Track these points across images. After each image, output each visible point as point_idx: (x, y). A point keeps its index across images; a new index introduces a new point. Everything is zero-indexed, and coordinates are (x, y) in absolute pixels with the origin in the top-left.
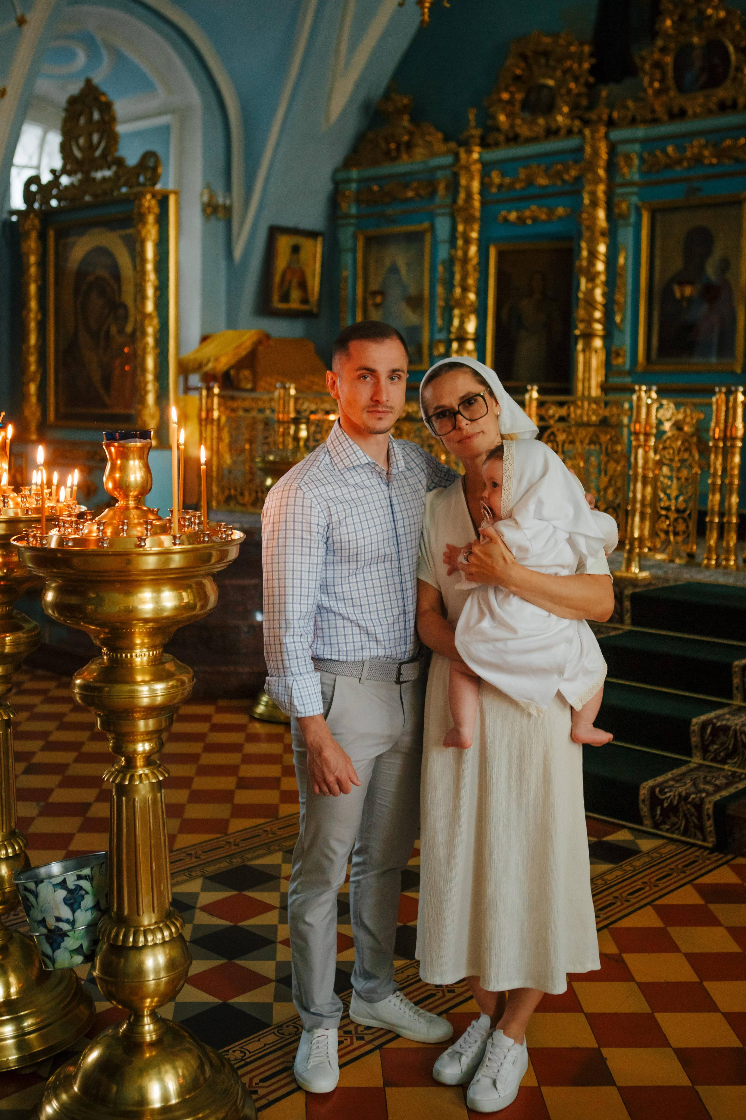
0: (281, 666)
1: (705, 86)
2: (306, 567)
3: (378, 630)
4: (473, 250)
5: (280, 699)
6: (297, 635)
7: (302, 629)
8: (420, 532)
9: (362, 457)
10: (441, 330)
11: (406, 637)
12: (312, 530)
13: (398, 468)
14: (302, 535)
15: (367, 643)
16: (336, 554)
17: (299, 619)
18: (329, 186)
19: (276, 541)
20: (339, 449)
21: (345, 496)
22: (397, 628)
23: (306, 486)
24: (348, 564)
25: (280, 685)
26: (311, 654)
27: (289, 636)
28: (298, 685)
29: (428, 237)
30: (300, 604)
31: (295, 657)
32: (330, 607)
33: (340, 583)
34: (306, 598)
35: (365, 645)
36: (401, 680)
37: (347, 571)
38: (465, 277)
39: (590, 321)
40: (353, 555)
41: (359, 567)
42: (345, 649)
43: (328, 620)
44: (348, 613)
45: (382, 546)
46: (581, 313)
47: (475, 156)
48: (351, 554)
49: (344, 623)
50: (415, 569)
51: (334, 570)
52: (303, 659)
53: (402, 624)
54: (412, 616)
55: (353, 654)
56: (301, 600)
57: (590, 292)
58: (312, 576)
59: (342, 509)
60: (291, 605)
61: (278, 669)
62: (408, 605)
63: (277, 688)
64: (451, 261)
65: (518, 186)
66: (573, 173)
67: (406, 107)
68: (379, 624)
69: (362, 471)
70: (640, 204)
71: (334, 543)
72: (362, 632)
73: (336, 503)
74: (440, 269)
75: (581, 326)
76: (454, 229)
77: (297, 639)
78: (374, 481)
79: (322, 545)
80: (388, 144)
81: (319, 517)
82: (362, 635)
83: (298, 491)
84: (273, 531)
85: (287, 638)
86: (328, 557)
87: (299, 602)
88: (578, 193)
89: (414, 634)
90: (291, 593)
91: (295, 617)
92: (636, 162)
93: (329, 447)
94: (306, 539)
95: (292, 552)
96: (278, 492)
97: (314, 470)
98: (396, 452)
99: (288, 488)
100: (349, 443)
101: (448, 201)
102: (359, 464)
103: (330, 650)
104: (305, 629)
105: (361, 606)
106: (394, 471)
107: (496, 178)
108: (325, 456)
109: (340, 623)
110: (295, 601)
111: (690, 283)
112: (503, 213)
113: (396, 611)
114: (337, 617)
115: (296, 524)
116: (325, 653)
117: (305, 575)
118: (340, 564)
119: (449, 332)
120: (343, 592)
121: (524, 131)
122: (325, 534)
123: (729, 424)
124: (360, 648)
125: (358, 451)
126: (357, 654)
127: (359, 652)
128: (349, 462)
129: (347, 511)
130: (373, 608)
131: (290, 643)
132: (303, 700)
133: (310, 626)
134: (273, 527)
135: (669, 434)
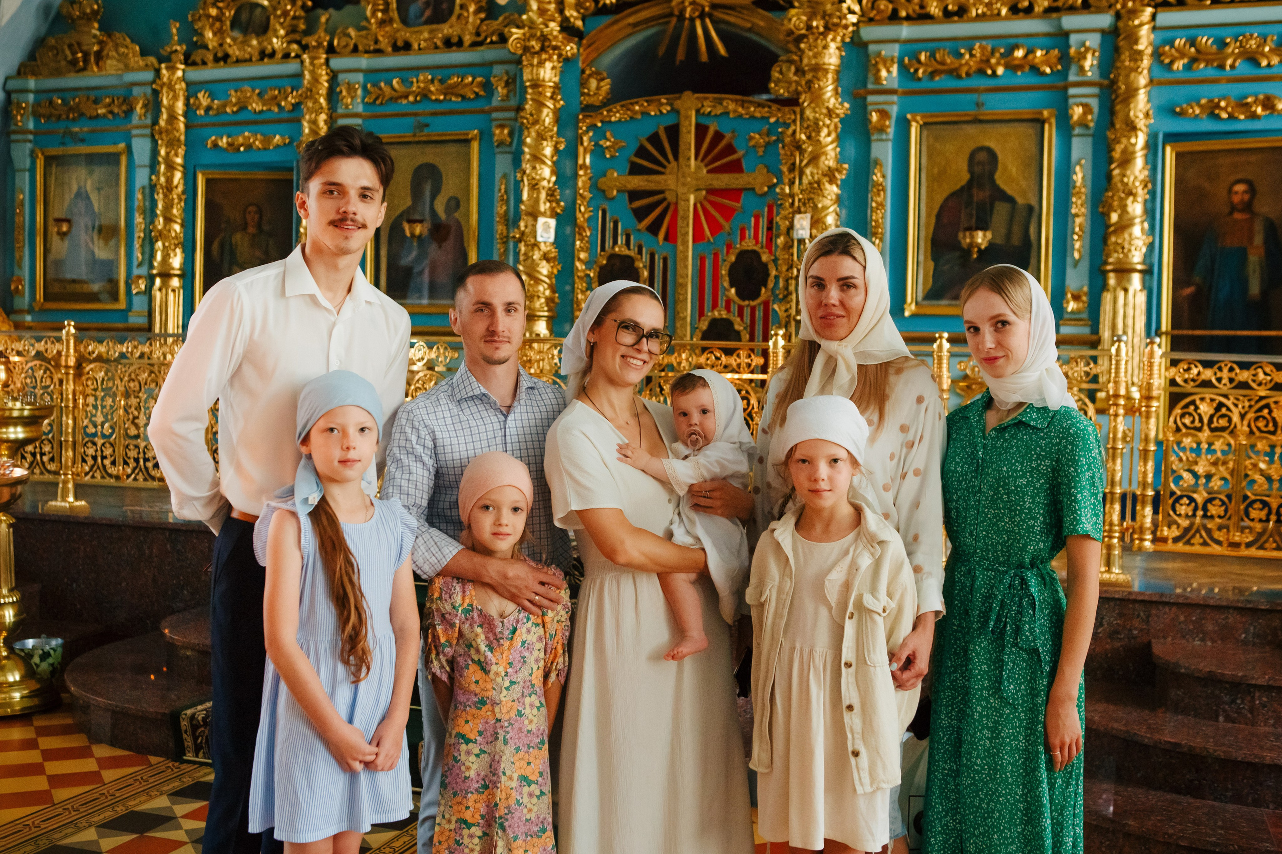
1: (430, 21)
4: (178, 176)
10: (140, 265)
29: (124, 160)
38: (168, 207)
47: (179, 73)
64: (153, 187)
65: (229, 110)
66: (291, 99)
67: (95, 13)
74: (138, 196)
76: (155, 152)
80: (74, 53)
88: (298, 121)
92: (359, 92)
101: (149, 121)
107: (204, 101)
111: (420, 221)
112: (212, 138)
119: (151, 267)
121: (235, 52)
125: (473, 382)
135: (421, 374)
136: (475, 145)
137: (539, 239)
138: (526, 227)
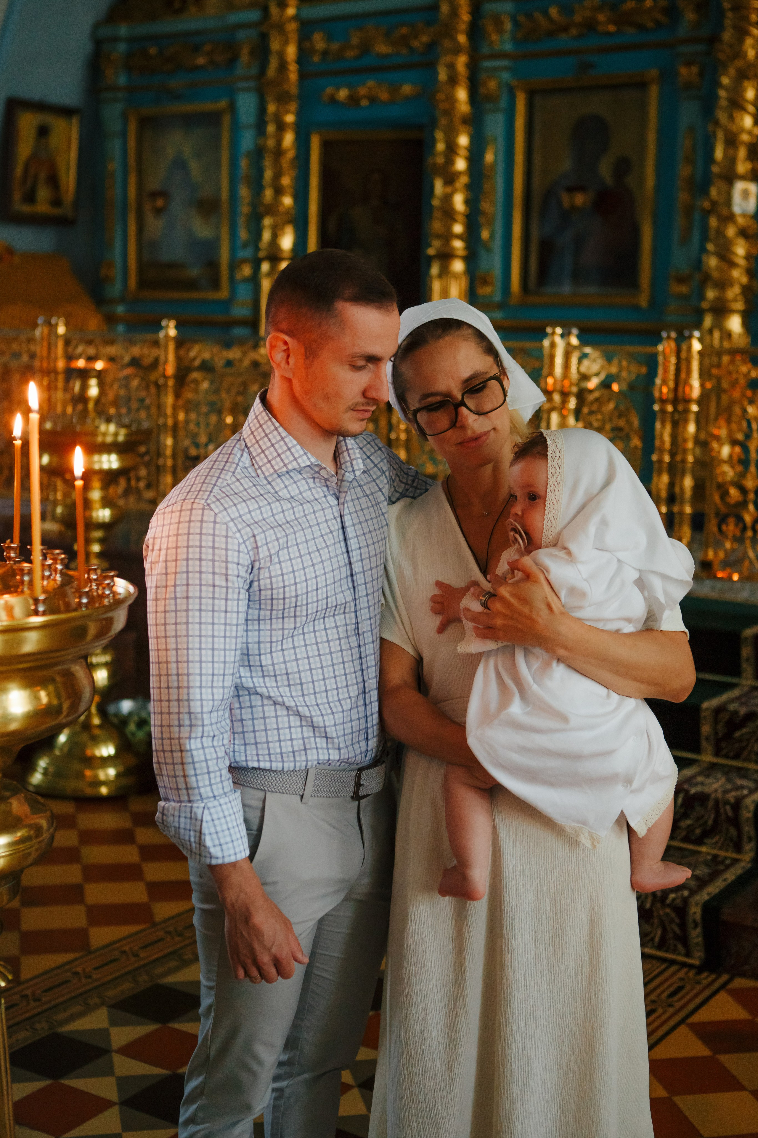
0: (182, 785)
2: (219, 630)
3: (329, 721)
4: (289, 139)
5: (182, 837)
6: (208, 736)
7: (214, 727)
8: (383, 566)
9: (300, 456)
10: (245, 246)
11: (367, 728)
12: (230, 572)
13: (354, 471)
14: (214, 580)
15: (312, 740)
16: (263, 607)
17: (211, 712)
18: (88, 47)
19: (170, 589)
20: (265, 443)
21: (276, 517)
22: (355, 717)
23: (218, 503)
24: (280, 620)
25: (183, 815)
26: (228, 763)
27: (196, 738)
28: (211, 814)
29: (226, 120)
30: (212, 687)
31: (205, 771)
32: (255, 687)
33: (268, 651)
34: (221, 678)
35: (310, 743)
36: (361, 793)
37: (280, 633)
38: (278, 176)
39: (448, 236)
40: (290, 608)
41: (298, 625)
42: (278, 751)
43: (251, 707)
44: (282, 696)
45: (333, 593)
46: (436, 226)
47: (291, 11)
48: (287, 606)
49: (276, 711)
50: (378, 623)
51: (259, 630)
52: (218, 774)
53: (361, 709)
54: (374, 696)
55: (292, 759)
56: (213, 681)
57: (448, 198)
58: (230, 644)
59: (274, 538)
60: (198, 690)
61: (178, 789)
62: (369, 679)
63: (177, 819)
64: (259, 153)
65: (350, 54)
66: (425, 39)
68: (329, 711)
69: (300, 477)
70: (514, 82)
71: (260, 590)
72: (304, 723)
73: (264, 528)
74: (244, 163)
75: (436, 243)
76: (262, 110)
77: (207, 742)
78: (318, 492)
79: (244, 595)
81: (239, 551)
82: (305, 729)
83: (206, 512)
84: (166, 574)
85: (192, 741)
86: (250, 611)
87: (210, 684)
88: (431, 66)
89: (378, 724)
90: (198, 671)
91: (205, 709)
92: (508, 26)
93: (247, 440)
94: (221, 587)
95: (197, 607)
96: (172, 512)
97: (228, 478)
98: (350, 447)
99: (189, 507)
100: (279, 434)
101: (254, 71)
102: (297, 467)
103: (255, 752)
104: (219, 725)
105: (301, 684)
106: (349, 476)
107: (319, 42)
108: (242, 455)
109: (269, 710)
110: (204, 684)
111: (581, 188)
112: (329, 90)
113: (354, 691)
114: (266, 702)
115: (204, 563)
116: (249, 758)
117: (219, 643)
118: (268, 622)
119: (257, 249)
120: (273, 664)
122: (248, 576)
123: (681, 382)
124: (302, 748)
125: (294, 446)
126: (297, 759)
127: (300, 755)
128: (282, 464)
129: (281, 541)
130: (320, 686)
131: (197, 749)
132: (219, 839)
133: (225, 719)
134: (166, 567)
135: (596, 394)
136: (654, 91)
137: (737, 209)
138: (719, 193)
